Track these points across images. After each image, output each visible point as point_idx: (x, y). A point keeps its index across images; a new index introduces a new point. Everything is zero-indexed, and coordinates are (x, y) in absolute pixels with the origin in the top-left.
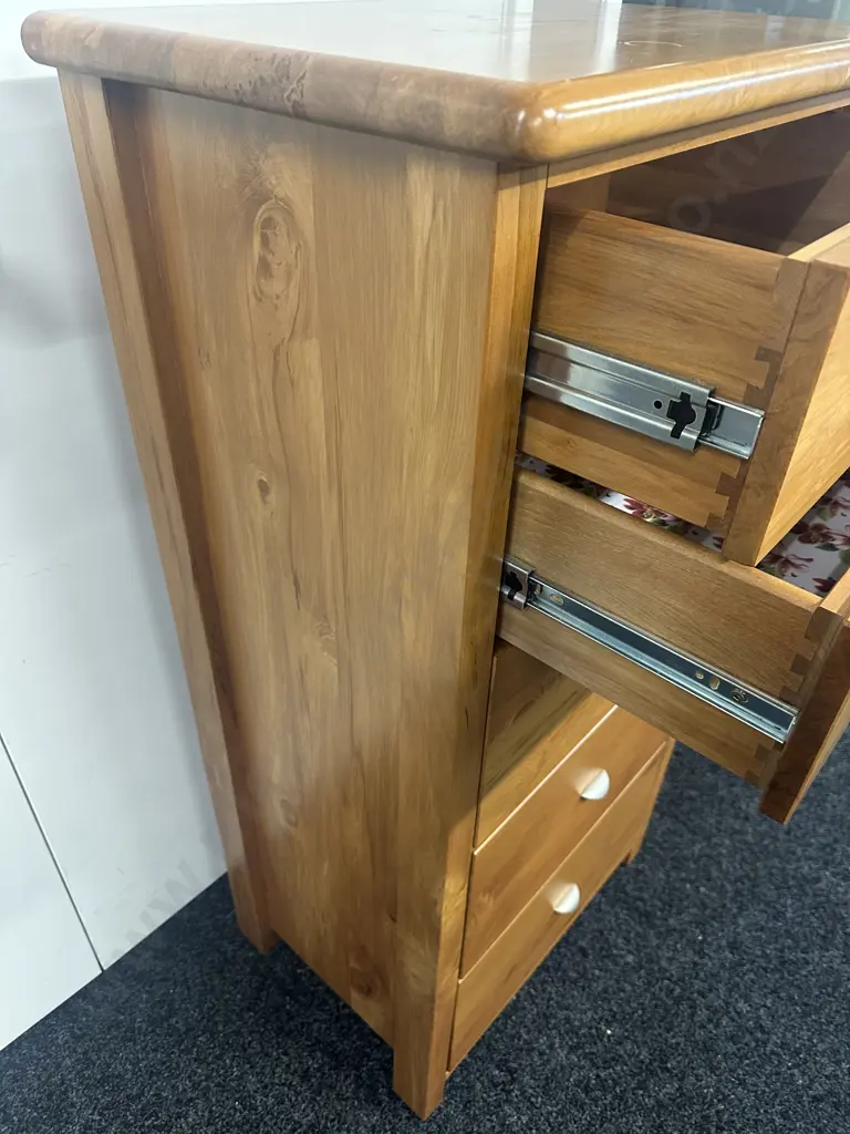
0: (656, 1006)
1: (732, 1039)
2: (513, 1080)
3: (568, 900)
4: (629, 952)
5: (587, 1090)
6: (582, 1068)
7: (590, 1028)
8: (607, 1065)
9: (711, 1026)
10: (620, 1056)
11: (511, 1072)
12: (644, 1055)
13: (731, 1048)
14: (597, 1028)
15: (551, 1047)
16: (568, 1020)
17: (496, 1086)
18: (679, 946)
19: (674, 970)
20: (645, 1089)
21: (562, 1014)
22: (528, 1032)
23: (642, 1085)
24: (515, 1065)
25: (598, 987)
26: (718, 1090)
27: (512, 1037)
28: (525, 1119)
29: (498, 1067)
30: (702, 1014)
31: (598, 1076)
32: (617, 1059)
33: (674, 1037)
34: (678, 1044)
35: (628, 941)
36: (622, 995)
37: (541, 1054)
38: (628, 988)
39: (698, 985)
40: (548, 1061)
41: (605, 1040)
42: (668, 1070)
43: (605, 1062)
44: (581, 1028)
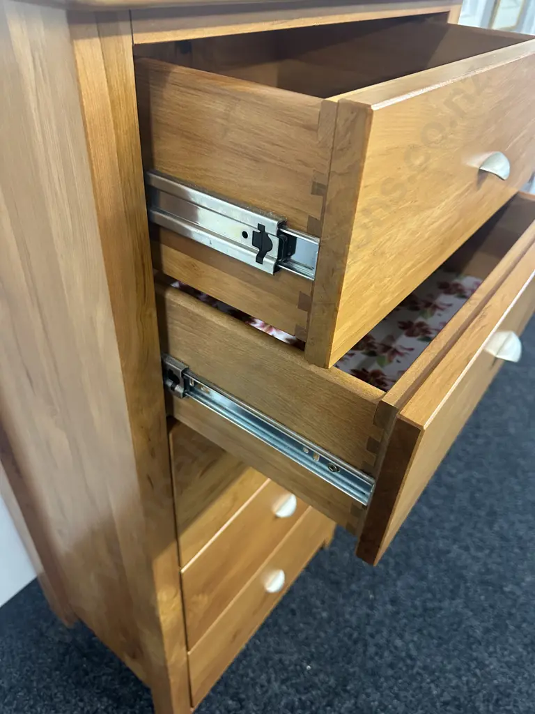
0: (341, 647)
1: (391, 666)
2: (242, 707)
3: (276, 582)
4: (324, 610)
6: (289, 694)
7: (296, 665)
8: (307, 690)
9: (377, 658)
10: (316, 684)
11: (240, 701)
12: (332, 681)
13: (390, 672)
14: (300, 665)
15: (269, 681)
16: (280, 661)
18: (357, 603)
19: (354, 620)
21: (277, 657)
22: (254, 672)
23: (330, 704)
24: (243, 696)
25: (302, 636)
26: (381, 703)
27: (242, 676)
29: (232, 699)
30: (372, 650)
31: (300, 699)
32: (314, 686)
33: (352, 667)
34: (354, 672)
35: (323, 602)
36: (318, 640)
37: (262, 686)
38: (322, 635)
39: (369, 629)
40: (267, 691)
41: (306, 673)
42: (347, 691)
43: (305, 689)
44: (289, 666)
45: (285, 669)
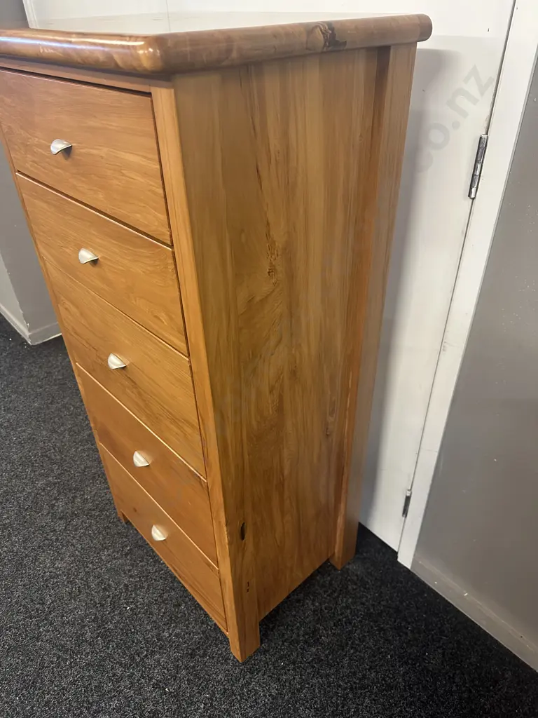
0: (133, 642)
1: (98, 687)
2: (122, 555)
4: (170, 635)
5: (105, 589)
6: (116, 590)
7: (134, 599)
8: (113, 603)
9: (111, 674)
10: (114, 612)
11: (126, 555)
12: (110, 625)
13: (94, 683)
14: (132, 602)
15: (131, 576)
16: (143, 587)
17: (122, 547)
18: (166, 671)
20: (93, 621)
21: (145, 585)
22: (142, 566)
23: (96, 619)
24: (128, 557)
25: (155, 608)
26: (76, 664)
27: (143, 558)
28: (103, 557)
29: (131, 549)
30: (119, 672)
31: (109, 596)
32: (113, 609)
33: (113, 646)
34: (108, 648)
36: (146, 622)
37: (130, 571)
38: (149, 628)
40: (125, 573)
41: (125, 605)
42: (98, 637)
43: (114, 602)
44: (136, 594)
45: (135, 589)
